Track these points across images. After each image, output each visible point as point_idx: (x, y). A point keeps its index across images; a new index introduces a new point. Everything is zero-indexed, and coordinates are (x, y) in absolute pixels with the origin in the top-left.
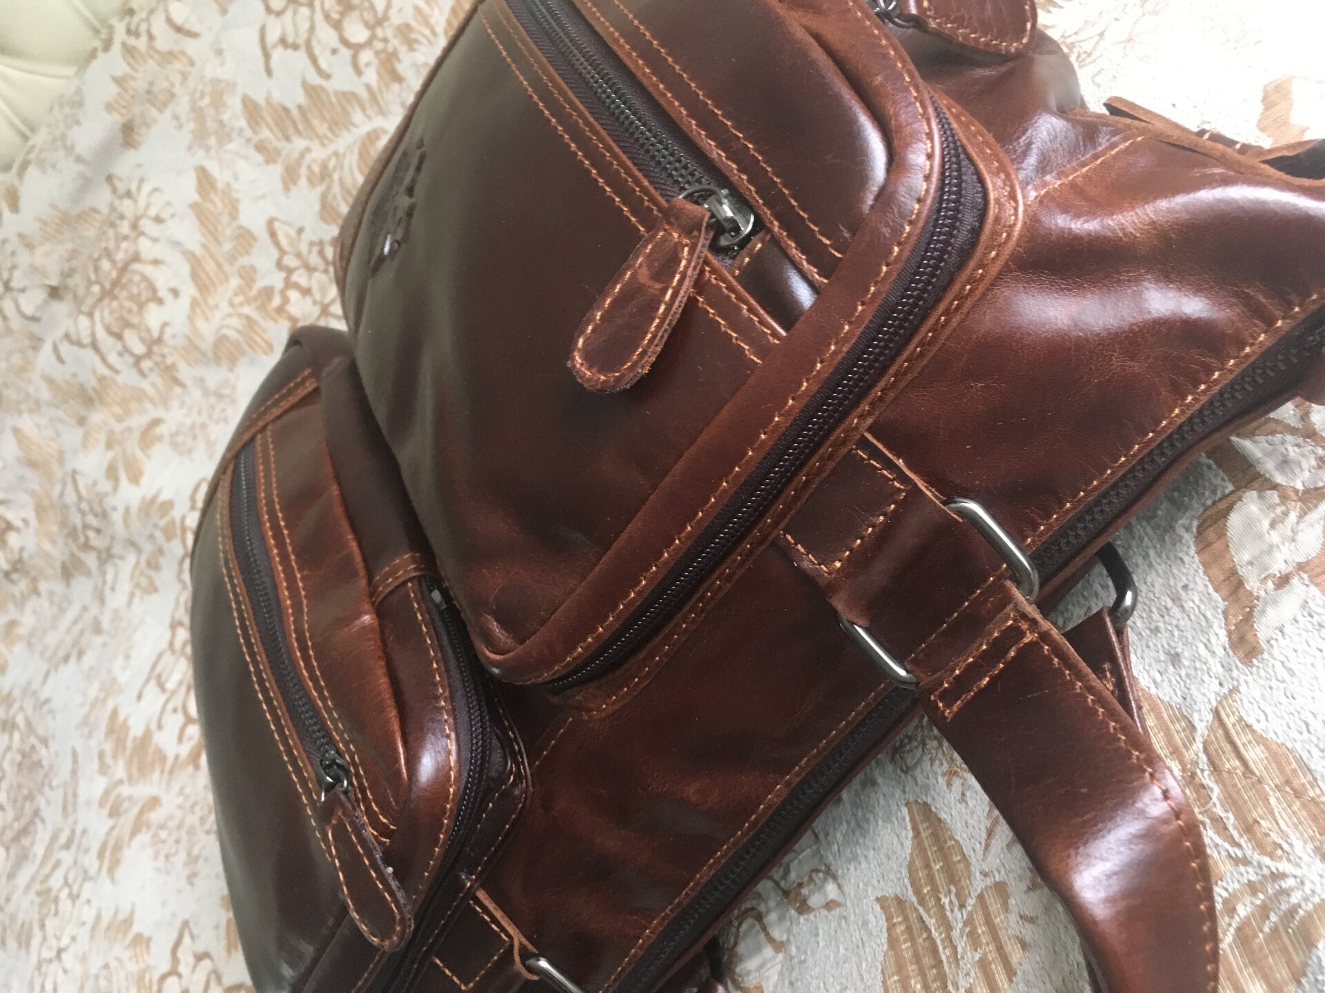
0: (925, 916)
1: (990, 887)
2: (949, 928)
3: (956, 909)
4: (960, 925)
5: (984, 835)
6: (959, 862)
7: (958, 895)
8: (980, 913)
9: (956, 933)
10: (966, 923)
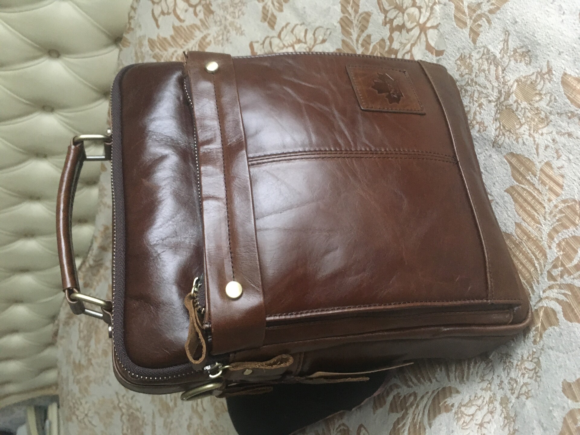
0: (523, 186)
1: (544, 165)
2: (533, 185)
3: (533, 178)
4: (537, 182)
5: (535, 151)
6: (529, 164)
7: (532, 174)
8: (543, 174)
9: (537, 186)
10: (539, 180)
